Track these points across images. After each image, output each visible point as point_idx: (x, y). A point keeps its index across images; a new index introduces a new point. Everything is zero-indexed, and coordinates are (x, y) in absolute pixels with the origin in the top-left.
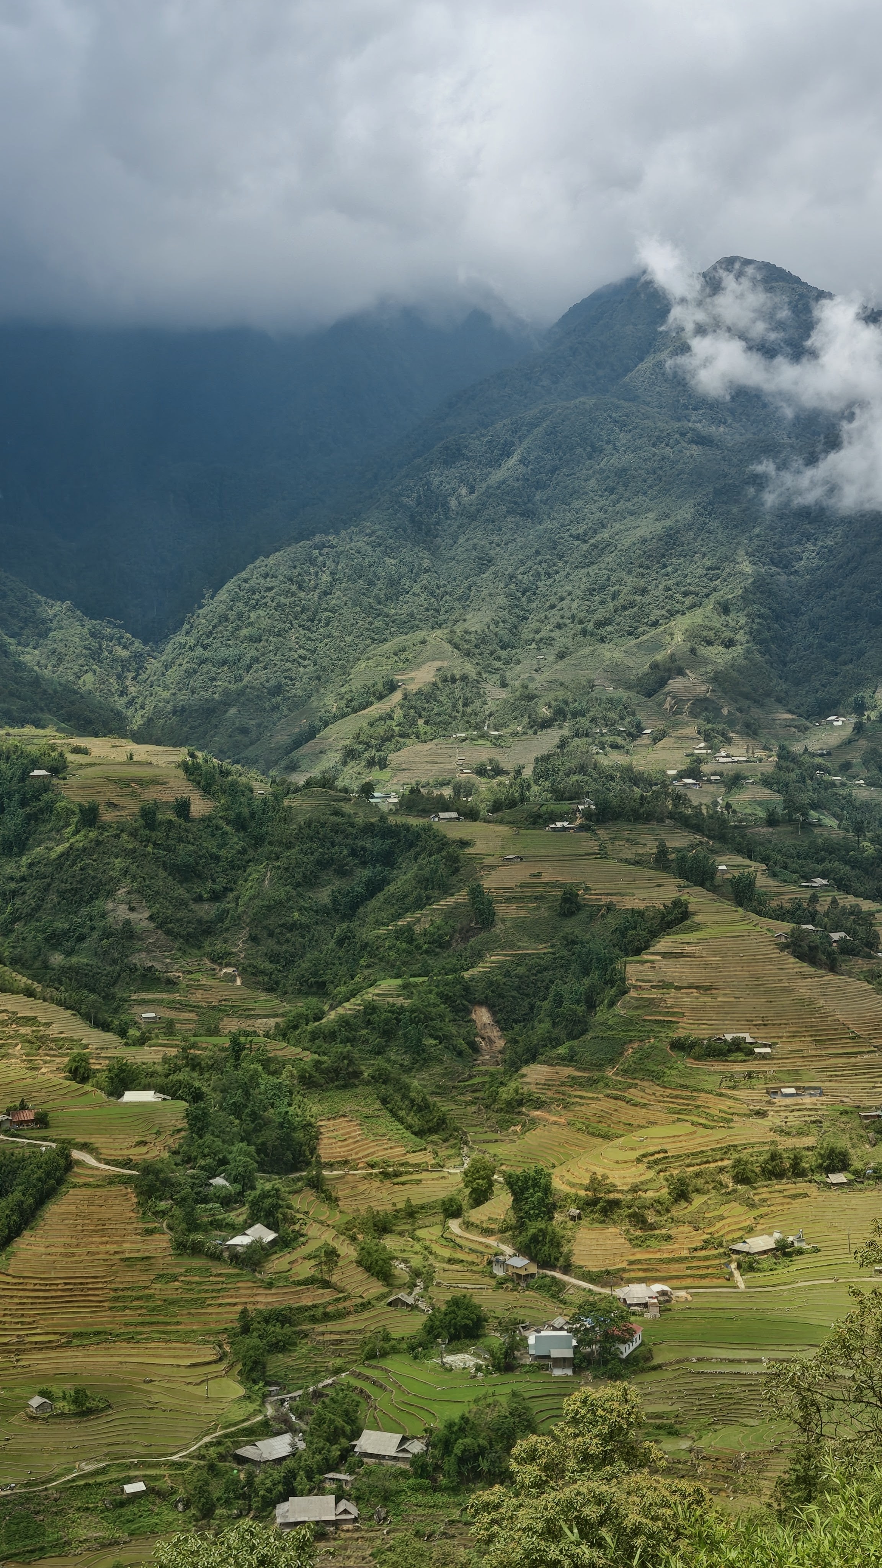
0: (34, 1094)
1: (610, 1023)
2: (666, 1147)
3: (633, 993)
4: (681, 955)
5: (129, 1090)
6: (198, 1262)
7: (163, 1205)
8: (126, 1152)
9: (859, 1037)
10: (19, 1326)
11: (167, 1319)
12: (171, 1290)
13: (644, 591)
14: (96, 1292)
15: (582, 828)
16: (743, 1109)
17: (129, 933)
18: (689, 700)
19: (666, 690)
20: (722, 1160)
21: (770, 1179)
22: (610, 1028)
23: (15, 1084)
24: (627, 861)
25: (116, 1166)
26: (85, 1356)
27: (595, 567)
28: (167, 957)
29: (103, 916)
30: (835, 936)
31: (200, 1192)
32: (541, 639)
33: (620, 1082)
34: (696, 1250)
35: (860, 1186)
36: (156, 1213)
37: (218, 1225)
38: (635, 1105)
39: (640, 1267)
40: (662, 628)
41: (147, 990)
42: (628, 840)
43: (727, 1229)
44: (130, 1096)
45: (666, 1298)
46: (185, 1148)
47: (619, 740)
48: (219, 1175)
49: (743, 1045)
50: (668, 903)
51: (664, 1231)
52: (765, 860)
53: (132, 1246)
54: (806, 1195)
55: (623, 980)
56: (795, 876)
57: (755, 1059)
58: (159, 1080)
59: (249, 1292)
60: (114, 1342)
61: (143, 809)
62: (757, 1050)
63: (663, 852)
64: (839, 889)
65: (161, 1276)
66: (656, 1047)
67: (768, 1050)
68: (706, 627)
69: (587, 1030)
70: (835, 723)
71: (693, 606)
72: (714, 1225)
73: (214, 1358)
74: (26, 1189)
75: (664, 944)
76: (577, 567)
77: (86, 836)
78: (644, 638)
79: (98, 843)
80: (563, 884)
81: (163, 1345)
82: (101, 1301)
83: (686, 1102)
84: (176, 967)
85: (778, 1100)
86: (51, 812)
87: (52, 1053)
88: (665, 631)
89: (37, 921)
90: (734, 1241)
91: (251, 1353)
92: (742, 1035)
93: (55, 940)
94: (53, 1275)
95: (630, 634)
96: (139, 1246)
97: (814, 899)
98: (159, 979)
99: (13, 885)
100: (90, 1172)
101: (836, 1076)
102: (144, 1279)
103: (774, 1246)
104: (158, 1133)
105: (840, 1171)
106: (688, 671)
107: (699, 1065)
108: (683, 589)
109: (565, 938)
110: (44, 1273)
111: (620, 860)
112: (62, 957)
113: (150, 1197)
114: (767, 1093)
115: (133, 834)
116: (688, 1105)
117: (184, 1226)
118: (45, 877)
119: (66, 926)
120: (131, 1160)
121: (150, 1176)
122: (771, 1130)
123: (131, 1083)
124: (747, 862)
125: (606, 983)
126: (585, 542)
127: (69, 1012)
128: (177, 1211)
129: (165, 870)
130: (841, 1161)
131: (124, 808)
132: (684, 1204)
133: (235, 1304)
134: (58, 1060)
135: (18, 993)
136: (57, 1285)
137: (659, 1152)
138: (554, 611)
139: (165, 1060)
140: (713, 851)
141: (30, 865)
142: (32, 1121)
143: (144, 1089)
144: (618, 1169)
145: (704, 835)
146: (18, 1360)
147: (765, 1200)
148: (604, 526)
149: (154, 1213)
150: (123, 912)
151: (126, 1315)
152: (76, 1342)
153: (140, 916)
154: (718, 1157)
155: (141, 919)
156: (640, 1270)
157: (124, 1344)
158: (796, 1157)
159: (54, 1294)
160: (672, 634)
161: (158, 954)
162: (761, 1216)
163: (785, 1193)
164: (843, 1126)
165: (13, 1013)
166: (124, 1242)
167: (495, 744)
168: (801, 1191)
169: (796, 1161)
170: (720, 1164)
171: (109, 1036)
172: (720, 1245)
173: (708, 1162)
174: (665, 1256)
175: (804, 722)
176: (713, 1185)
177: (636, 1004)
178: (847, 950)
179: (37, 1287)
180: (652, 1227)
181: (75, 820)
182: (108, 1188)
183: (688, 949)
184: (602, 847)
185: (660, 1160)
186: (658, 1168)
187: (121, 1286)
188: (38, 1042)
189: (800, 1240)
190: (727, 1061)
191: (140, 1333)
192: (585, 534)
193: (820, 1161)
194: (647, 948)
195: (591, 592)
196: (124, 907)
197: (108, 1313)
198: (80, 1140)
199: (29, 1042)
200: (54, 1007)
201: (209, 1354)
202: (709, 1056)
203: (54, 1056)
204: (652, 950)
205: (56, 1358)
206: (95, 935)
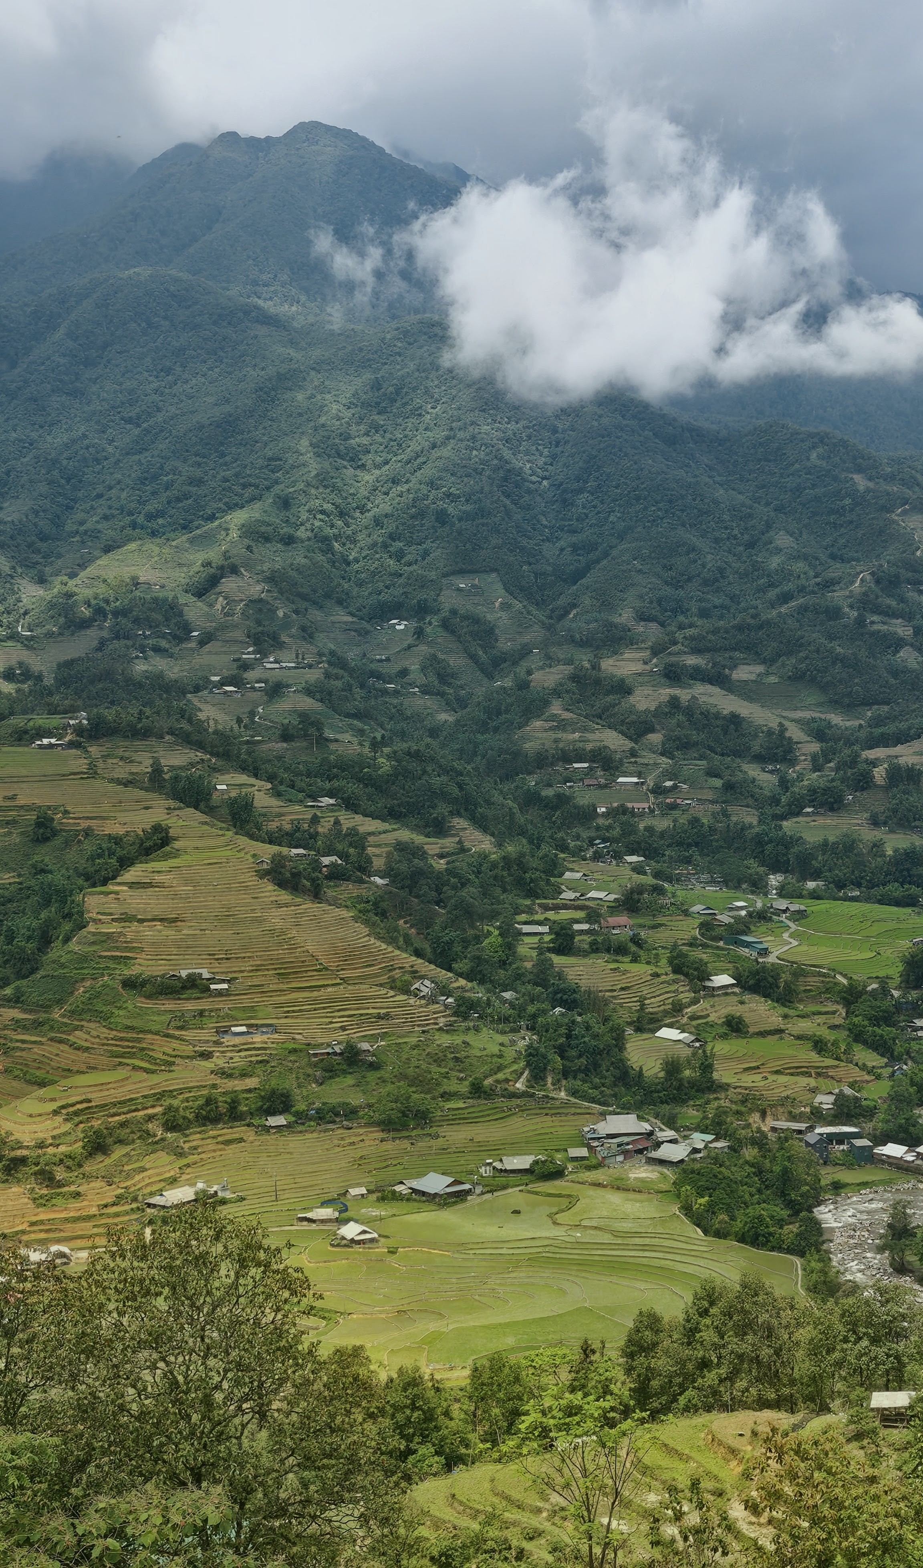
1: (63, 960)
2: (89, 1096)
3: (91, 928)
4: (150, 885)
9: (326, 969)
13: (200, 482)
15: (71, 745)
16: (189, 1050)
18: (242, 600)
19: (217, 590)
20: (153, 1106)
21: (204, 1125)
22: (63, 966)
24: (119, 782)
27: (147, 454)
30: (326, 860)
32: (86, 532)
33: (66, 1025)
34: (106, 1206)
35: (301, 1128)
38: (78, 1049)
39: (42, 1227)
40: (217, 523)
42: (122, 758)
43: (147, 1181)
45: (65, 1260)
47: (164, 644)
49: (199, 982)
50: (148, 827)
51: (73, 1188)
52: (270, 778)
54: (241, 1140)
55: (81, 914)
56: (301, 796)
57: (210, 996)
62: (213, 987)
63: (157, 771)
64: (347, 808)
66: (108, 986)
67: (225, 986)
68: (264, 523)
69: (37, 969)
70: (397, 627)
71: (253, 499)
72: (133, 1178)
75: (132, 874)
76: (127, 454)
78: (198, 532)
80: (40, 807)
83: (131, 1044)
85: (227, 1040)
88: (220, 526)
90: (152, 1194)
92: (197, 971)
95: (184, 527)
97: (315, 820)
101: (294, 1011)
103: (193, 1197)
105: (281, 1113)
106: (242, 570)
107: (149, 1004)
108: (242, 481)
109: (34, 866)
111: (112, 780)
114: (217, 1032)
116: (133, 1047)
122: (212, 1072)
124: (253, 781)
125: (64, 917)
126: (138, 426)
130: (282, 1102)
132: (100, 1157)
137: (81, 1102)
138: (102, 501)
140: (215, 770)
144: (29, 1124)
145: (206, 752)
147: (195, 1148)
148: (159, 410)
154: (149, 1104)
156: (41, 1231)
158: (233, 1101)
160: (227, 529)
162: (188, 1166)
163: (220, 1139)
164: (290, 1064)
167: (25, 645)
168: (237, 1136)
169: (234, 1104)
170: (150, 1111)
172: (135, 1199)
173: (135, 1110)
174: (72, 1214)
175: (365, 624)
176: (139, 1134)
177: (92, 939)
178: (336, 875)
180: (60, 1185)
183: (158, 878)
184: (92, 766)
185: (82, 1110)
186: (77, 1119)
189: (224, 1189)
190: (179, 999)
192: (139, 418)
193: (260, 1104)
194: (114, 877)
195: (143, 481)
202: (161, 994)
204: (119, 880)
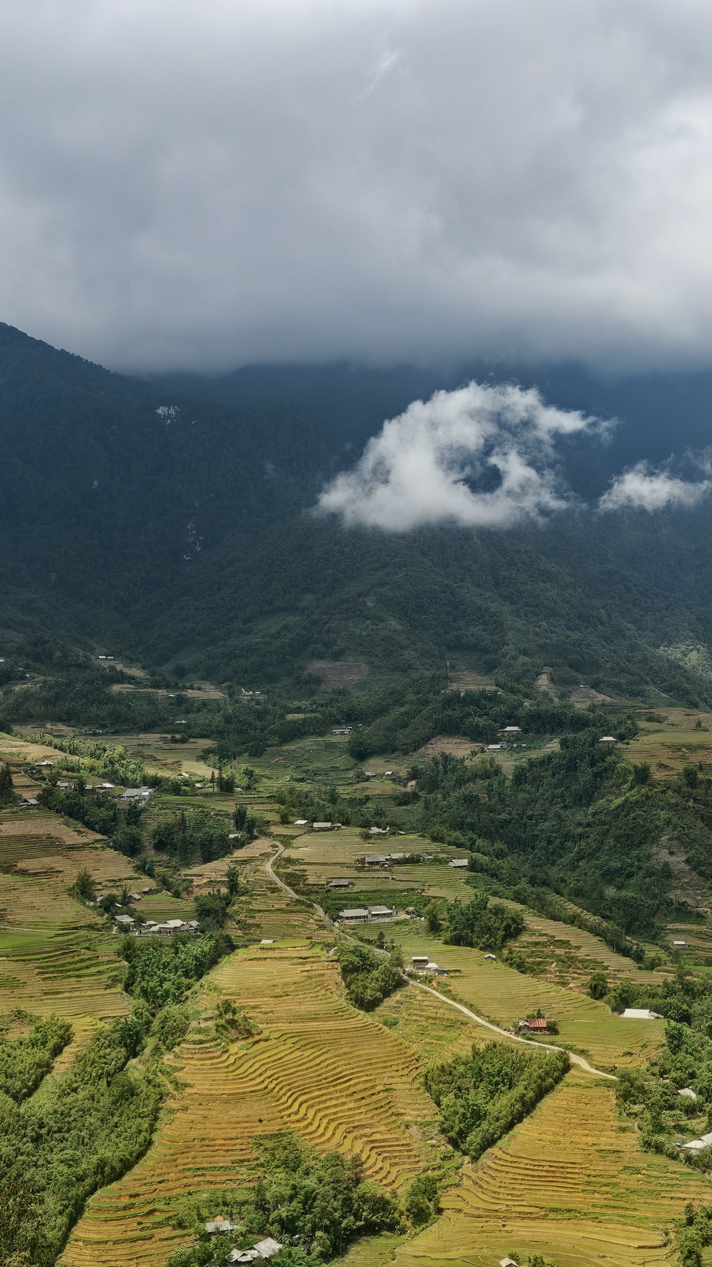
0: (553, 1005)
5: (630, 1007)
6: (661, 1159)
7: (637, 1108)
8: (613, 1060)
10: (510, 1197)
11: (627, 1205)
12: (633, 1181)
14: (573, 1176)
17: (667, 873)
23: (541, 996)
25: (603, 1071)
26: (557, 1229)
28: (699, 895)
29: (649, 857)
31: (668, 1100)
36: (629, 1115)
37: (682, 1130)
41: (681, 922)
44: (630, 1013)
46: (662, 1061)
48: (688, 1087)
53: (608, 1140)
58: (657, 1001)
59: (698, 1189)
60: (582, 1219)
61: (686, 770)
65: (626, 1168)
73: (660, 1243)
74: (529, 1084)
77: (638, 792)
79: (648, 798)
81: (620, 1226)
82: (576, 1184)
84: (705, 903)
86: (613, 771)
87: (579, 971)
89: (597, 860)
91: (687, 1243)
93: (609, 876)
94: (542, 1158)
96: (613, 1141)
98: (690, 912)
99: (580, 830)
100: (582, 1075)
102: (614, 1169)
104: (644, 1046)
110: (535, 1155)
112: (615, 890)
113: (625, 1100)
115: (678, 791)
117: (650, 1128)
118: (605, 824)
119: (619, 865)
120: (616, 1068)
121: (627, 1083)
123: (633, 1002)
127: (598, 938)
128: (648, 1115)
129: (703, 822)
131: (672, 769)
133: (685, 1199)
134: (583, 977)
135: (559, 921)
136: (543, 1166)
139: (666, 985)
141: (594, 814)
142: (545, 1028)
143: (642, 1008)
146: (504, 1226)
149: (628, 1115)
150: (663, 856)
151: (595, 1198)
152: (551, 1215)
153: (678, 859)
155: (678, 862)
157: (590, 1222)
159: (540, 1174)
161: (691, 892)
165: (552, 937)
166: (600, 1136)
171: (627, 961)
179: (528, 1167)
181: (631, 778)
182: (594, 1089)
187: (594, 1173)
188: (569, 962)
191: (604, 1215)
196: (666, 851)
197: (581, 1194)
198: (580, 1047)
199: (562, 961)
200: (586, 934)
201: (657, 1239)
203: (580, 974)
205: (533, 1227)
206: (641, 873)
